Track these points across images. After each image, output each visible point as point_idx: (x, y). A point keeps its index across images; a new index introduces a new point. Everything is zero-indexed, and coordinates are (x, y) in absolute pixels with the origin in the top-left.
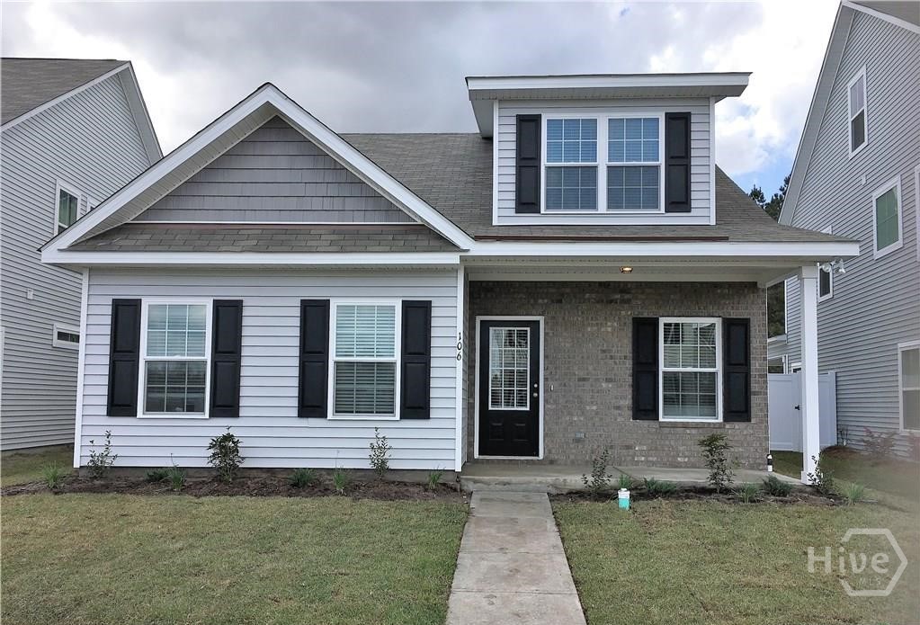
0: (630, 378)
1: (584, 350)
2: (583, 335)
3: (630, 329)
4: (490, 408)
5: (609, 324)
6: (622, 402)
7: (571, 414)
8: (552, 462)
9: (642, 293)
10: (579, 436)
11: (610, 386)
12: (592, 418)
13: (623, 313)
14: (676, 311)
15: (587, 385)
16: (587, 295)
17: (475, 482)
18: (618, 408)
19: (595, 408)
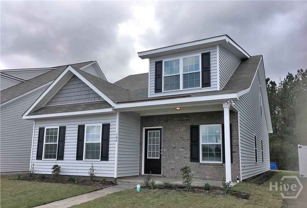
0: (190, 147)
1: (175, 138)
2: (174, 132)
3: (190, 130)
4: (148, 158)
5: (183, 128)
6: (187, 156)
7: (171, 160)
8: (164, 177)
9: (194, 116)
10: (173, 167)
11: (183, 150)
12: (177, 161)
13: (187, 124)
14: (205, 122)
15: (176, 150)
16: (176, 119)
17: (120, 181)
18: (186, 158)
19: (178, 158)
